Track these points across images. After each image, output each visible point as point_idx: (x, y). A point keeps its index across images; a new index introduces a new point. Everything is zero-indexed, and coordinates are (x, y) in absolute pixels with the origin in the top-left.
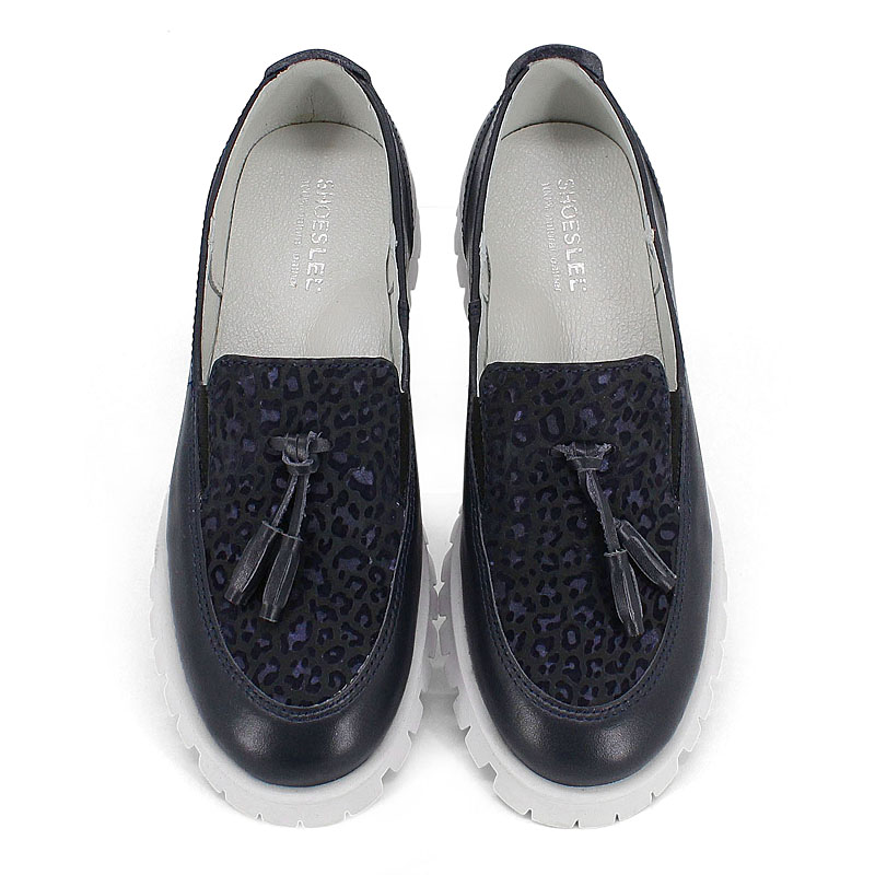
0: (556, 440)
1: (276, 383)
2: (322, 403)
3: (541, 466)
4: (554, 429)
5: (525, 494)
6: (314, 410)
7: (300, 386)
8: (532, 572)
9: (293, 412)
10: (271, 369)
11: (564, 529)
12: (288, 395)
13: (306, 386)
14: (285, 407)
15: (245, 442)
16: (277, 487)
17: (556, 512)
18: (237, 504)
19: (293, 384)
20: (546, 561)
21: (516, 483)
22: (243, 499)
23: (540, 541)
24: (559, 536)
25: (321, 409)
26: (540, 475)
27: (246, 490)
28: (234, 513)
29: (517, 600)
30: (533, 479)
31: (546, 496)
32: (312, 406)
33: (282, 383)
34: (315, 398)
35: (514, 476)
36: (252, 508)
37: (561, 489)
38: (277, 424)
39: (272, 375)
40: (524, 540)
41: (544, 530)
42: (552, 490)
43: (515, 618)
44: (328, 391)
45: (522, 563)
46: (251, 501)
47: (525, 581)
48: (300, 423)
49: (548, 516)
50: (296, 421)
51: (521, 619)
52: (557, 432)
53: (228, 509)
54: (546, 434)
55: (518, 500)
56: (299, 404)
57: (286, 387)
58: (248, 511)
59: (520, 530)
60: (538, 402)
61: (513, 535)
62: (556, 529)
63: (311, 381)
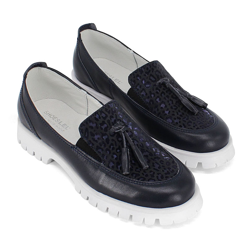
0: (156, 81)
1: (100, 118)
2: (113, 114)
3: (157, 89)
4: (153, 79)
5: (158, 97)
6: (113, 117)
7: (105, 114)
8: (173, 112)
9: (109, 121)
10: (96, 115)
11: (172, 99)
12: (104, 118)
13: (107, 113)
14: (106, 121)
15: (103, 137)
16: (120, 141)
17: (168, 96)
18: (114, 154)
19: (104, 115)
20: (174, 107)
21: (154, 96)
22: (115, 151)
23: (169, 104)
24: (172, 101)
25: (114, 116)
26: (158, 91)
27: (113, 149)
28: (115, 156)
29: (175, 119)
30: (157, 93)
31: (163, 95)
32: (112, 117)
33: (101, 116)
34: (111, 114)
35: (153, 96)
36: (118, 151)
37: (165, 91)
38: (107, 127)
39: (97, 116)
40: (166, 106)
41: (168, 102)
42: (163, 92)
43: (178, 122)
44: (112, 111)
45: (169, 112)
46: (117, 150)
47: (173, 115)
48: (112, 122)
49: (167, 98)
50: (111, 123)
51: (180, 122)
52: (154, 80)
53: (113, 157)
54: (153, 81)
55: (158, 100)
56: (108, 118)
57: (102, 117)
58: (118, 152)
59: (163, 106)
60: (146, 76)
61: (162, 108)
62: (171, 100)
63: (107, 111)
